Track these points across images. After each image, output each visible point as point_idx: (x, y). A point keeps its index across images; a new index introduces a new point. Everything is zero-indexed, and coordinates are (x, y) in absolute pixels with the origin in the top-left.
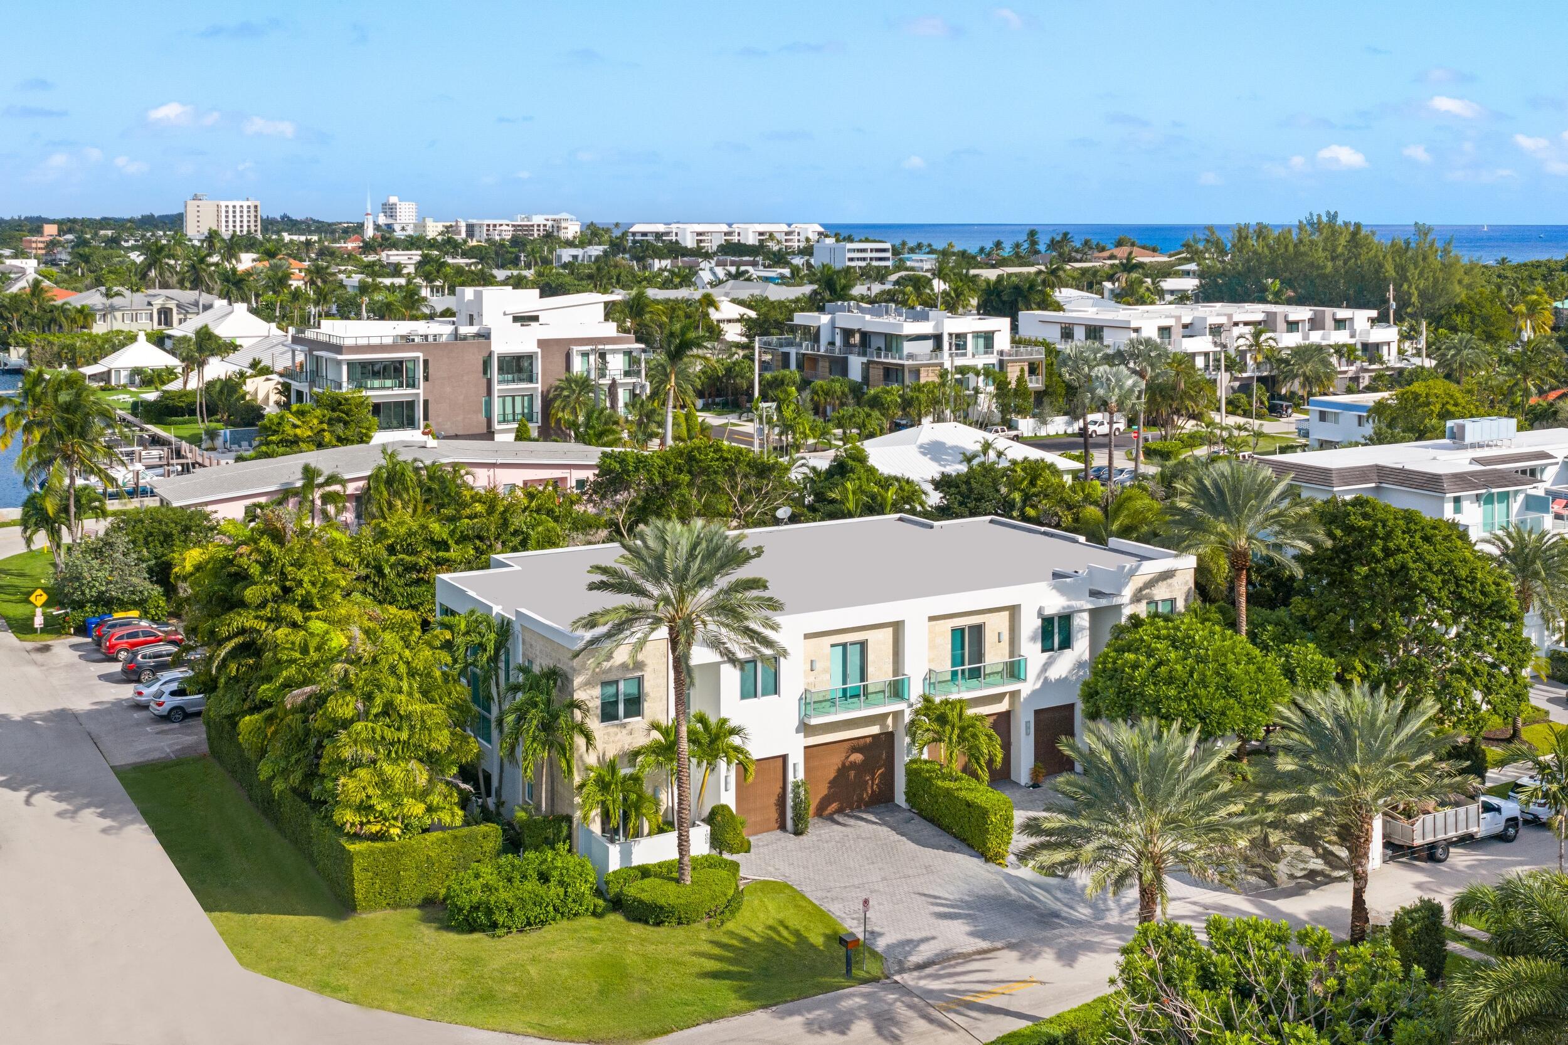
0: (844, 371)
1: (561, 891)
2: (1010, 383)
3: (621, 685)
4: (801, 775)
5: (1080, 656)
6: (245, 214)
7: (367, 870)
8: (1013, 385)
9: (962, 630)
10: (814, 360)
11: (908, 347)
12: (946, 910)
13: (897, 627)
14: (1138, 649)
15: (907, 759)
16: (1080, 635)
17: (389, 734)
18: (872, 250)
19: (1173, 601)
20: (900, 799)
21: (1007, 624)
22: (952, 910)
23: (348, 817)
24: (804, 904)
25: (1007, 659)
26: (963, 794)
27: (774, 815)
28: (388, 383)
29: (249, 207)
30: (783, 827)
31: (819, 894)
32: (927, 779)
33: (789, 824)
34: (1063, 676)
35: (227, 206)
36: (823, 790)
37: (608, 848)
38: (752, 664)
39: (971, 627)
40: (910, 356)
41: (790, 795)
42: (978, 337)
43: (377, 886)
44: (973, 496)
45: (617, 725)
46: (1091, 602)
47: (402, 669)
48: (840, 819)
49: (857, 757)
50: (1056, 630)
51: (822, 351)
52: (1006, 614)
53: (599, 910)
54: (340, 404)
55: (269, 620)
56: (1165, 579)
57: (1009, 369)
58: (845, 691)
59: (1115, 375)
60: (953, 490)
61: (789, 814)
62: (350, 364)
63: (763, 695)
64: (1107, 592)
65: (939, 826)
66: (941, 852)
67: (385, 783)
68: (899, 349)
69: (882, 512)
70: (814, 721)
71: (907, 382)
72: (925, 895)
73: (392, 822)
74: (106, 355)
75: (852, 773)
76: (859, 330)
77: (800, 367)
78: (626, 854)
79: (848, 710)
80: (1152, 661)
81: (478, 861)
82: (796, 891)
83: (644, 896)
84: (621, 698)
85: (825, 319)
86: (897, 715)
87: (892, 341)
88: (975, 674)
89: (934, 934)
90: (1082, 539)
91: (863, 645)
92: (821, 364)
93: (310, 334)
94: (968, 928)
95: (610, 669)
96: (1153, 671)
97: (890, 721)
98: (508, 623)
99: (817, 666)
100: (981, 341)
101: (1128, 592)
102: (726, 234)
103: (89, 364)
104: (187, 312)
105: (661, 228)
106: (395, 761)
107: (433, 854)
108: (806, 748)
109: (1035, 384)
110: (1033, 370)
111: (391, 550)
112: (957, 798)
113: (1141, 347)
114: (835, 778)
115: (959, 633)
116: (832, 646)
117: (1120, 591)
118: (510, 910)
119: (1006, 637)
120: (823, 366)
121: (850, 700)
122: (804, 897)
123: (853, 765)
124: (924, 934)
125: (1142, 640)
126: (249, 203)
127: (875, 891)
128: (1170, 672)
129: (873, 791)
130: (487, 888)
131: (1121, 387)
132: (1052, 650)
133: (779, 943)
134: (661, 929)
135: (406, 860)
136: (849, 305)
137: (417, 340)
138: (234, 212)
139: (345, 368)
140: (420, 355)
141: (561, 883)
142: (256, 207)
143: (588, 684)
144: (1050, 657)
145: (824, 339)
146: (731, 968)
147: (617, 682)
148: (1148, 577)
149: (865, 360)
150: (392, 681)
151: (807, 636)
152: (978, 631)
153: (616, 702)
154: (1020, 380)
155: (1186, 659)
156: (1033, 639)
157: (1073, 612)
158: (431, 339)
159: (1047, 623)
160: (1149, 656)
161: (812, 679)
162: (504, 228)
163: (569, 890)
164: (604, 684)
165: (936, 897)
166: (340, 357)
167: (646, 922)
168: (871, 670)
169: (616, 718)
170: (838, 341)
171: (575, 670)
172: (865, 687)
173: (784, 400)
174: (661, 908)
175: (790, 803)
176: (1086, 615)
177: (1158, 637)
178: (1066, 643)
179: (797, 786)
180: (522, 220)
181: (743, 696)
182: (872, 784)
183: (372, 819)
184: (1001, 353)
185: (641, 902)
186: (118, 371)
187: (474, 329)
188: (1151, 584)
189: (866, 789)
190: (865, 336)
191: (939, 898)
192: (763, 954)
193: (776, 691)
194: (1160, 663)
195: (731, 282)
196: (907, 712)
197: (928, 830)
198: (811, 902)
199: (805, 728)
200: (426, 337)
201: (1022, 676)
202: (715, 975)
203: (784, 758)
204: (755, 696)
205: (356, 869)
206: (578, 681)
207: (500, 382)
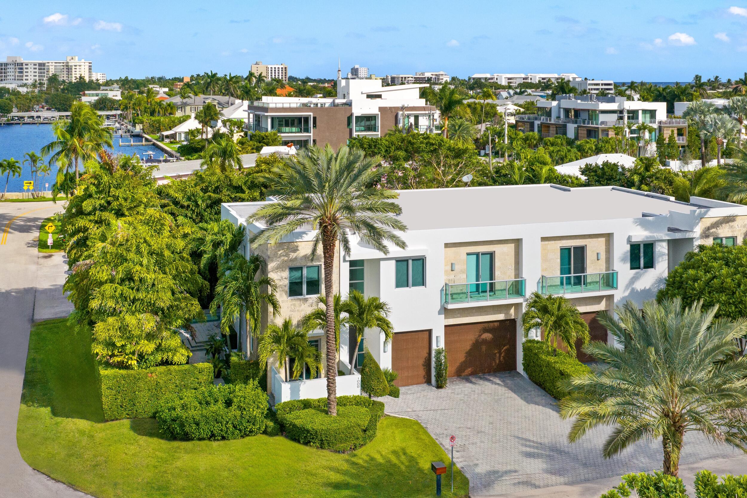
0: (565, 133)
1: (238, 413)
2: (665, 140)
3: (305, 271)
4: (442, 345)
5: (661, 274)
6: (280, 72)
7: (112, 389)
8: (667, 141)
9: (569, 249)
10: (548, 126)
11: (602, 118)
12: (532, 450)
13: (518, 243)
14: (699, 267)
15: (524, 340)
16: (660, 259)
17: (132, 294)
18: (602, 84)
19: (734, 239)
20: (520, 368)
21: (604, 247)
22: (536, 451)
23: (98, 349)
24: (423, 437)
25: (604, 272)
26: (557, 365)
27: (422, 372)
28: (294, 129)
29: (282, 68)
30: (429, 382)
31: (438, 431)
32: (536, 354)
33: (433, 379)
34: (647, 288)
35: (271, 68)
36: (461, 357)
37: (281, 385)
38: (406, 263)
39: (576, 248)
40: (602, 123)
41: (433, 360)
42: (645, 113)
43: (119, 401)
44: (605, 177)
45: (300, 299)
46: (667, 235)
47: (144, 248)
48: (473, 380)
49: (487, 336)
50: (642, 254)
51: (552, 122)
52: (603, 240)
53: (269, 430)
54: (263, 139)
55: (96, 222)
56: (728, 222)
57: (665, 132)
58: (478, 286)
59: (720, 120)
60: (592, 174)
61: (433, 373)
62: (273, 119)
63: (414, 285)
64: (683, 229)
65: (544, 389)
66: (541, 407)
67: (123, 329)
68: (597, 118)
69: (538, 182)
70: (450, 307)
71: (600, 137)
72: (518, 438)
73: (131, 356)
74: (176, 126)
75: (484, 348)
76: (573, 109)
77: (540, 131)
78: (295, 391)
79: (478, 300)
80: (709, 275)
81: (195, 389)
82: (422, 428)
83: (298, 422)
84: (305, 280)
85: (554, 103)
86: (518, 306)
87: (592, 114)
88: (578, 281)
89: (517, 468)
90: (672, 199)
91: (492, 255)
92: (551, 129)
93: (256, 104)
94: (545, 466)
95: (296, 258)
96: (708, 283)
97: (512, 311)
98: (244, 229)
99: (456, 267)
100: (648, 116)
101: (698, 231)
102: (524, 79)
103: (167, 130)
104: (223, 107)
105: (488, 76)
106: (133, 313)
107: (161, 381)
108: (446, 326)
109: (681, 141)
110: (680, 133)
111: (205, 190)
112: (554, 368)
113: (739, 104)
114: (471, 350)
115: (567, 251)
116: (468, 254)
117: (693, 229)
118: (197, 424)
119: (603, 256)
120: (553, 130)
121: (481, 294)
122: (426, 432)
123: (485, 341)
124: (509, 468)
125: (702, 260)
126: (282, 66)
127: (481, 432)
128: (722, 283)
129: (500, 361)
130: (184, 407)
131: (725, 128)
132: (639, 268)
133: (395, 465)
134: (307, 448)
135: (141, 384)
136: (569, 96)
137: (312, 106)
138: (275, 71)
139: (269, 121)
140: (311, 114)
141: (239, 408)
142: (286, 68)
143: (279, 268)
144: (637, 273)
145: (554, 115)
146: (350, 481)
147: (301, 269)
148: (715, 220)
149: (576, 125)
150: (136, 258)
151: (447, 245)
152: (580, 251)
153: (301, 283)
154: (671, 138)
155: (735, 274)
156: (623, 260)
157: (655, 241)
158: (319, 105)
159: (635, 248)
160: (707, 271)
161: (452, 277)
162: (410, 79)
163: (245, 413)
164: (292, 269)
165: (526, 440)
166: (266, 114)
167: (299, 442)
168: (498, 273)
169: (301, 294)
170: (562, 116)
171: (269, 257)
172: (492, 285)
173: (515, 139)
174: (308, 431)
175: (433, 364)
176: (665, 245)
177: (715, 259)
178: (650, 264)
179: (439, 352)
180: (420, 75)
181: (399, 285)
182: (499, 358)
183: (116, 352)
184: (660, 122)
185: (294, 426)
186: (180, 134)
187: (344, 101)
188: (716, 225)
189: (494, 359)
190: (577, 112)
191: (529, 441)
192: (379, 473)
193: (423, 283)
194: (715, 277)
195: (516, 96)
196: (524, 304)
197: (535, 391)
198: (429, 436)
199: (446, 312)
200: (317, 104)
201: (615, 286)
202: (337, 486)
203: (430, 331)
204: (408, 286)
205: (103, 387)
206: (271, 266)
207: (356, 131)
